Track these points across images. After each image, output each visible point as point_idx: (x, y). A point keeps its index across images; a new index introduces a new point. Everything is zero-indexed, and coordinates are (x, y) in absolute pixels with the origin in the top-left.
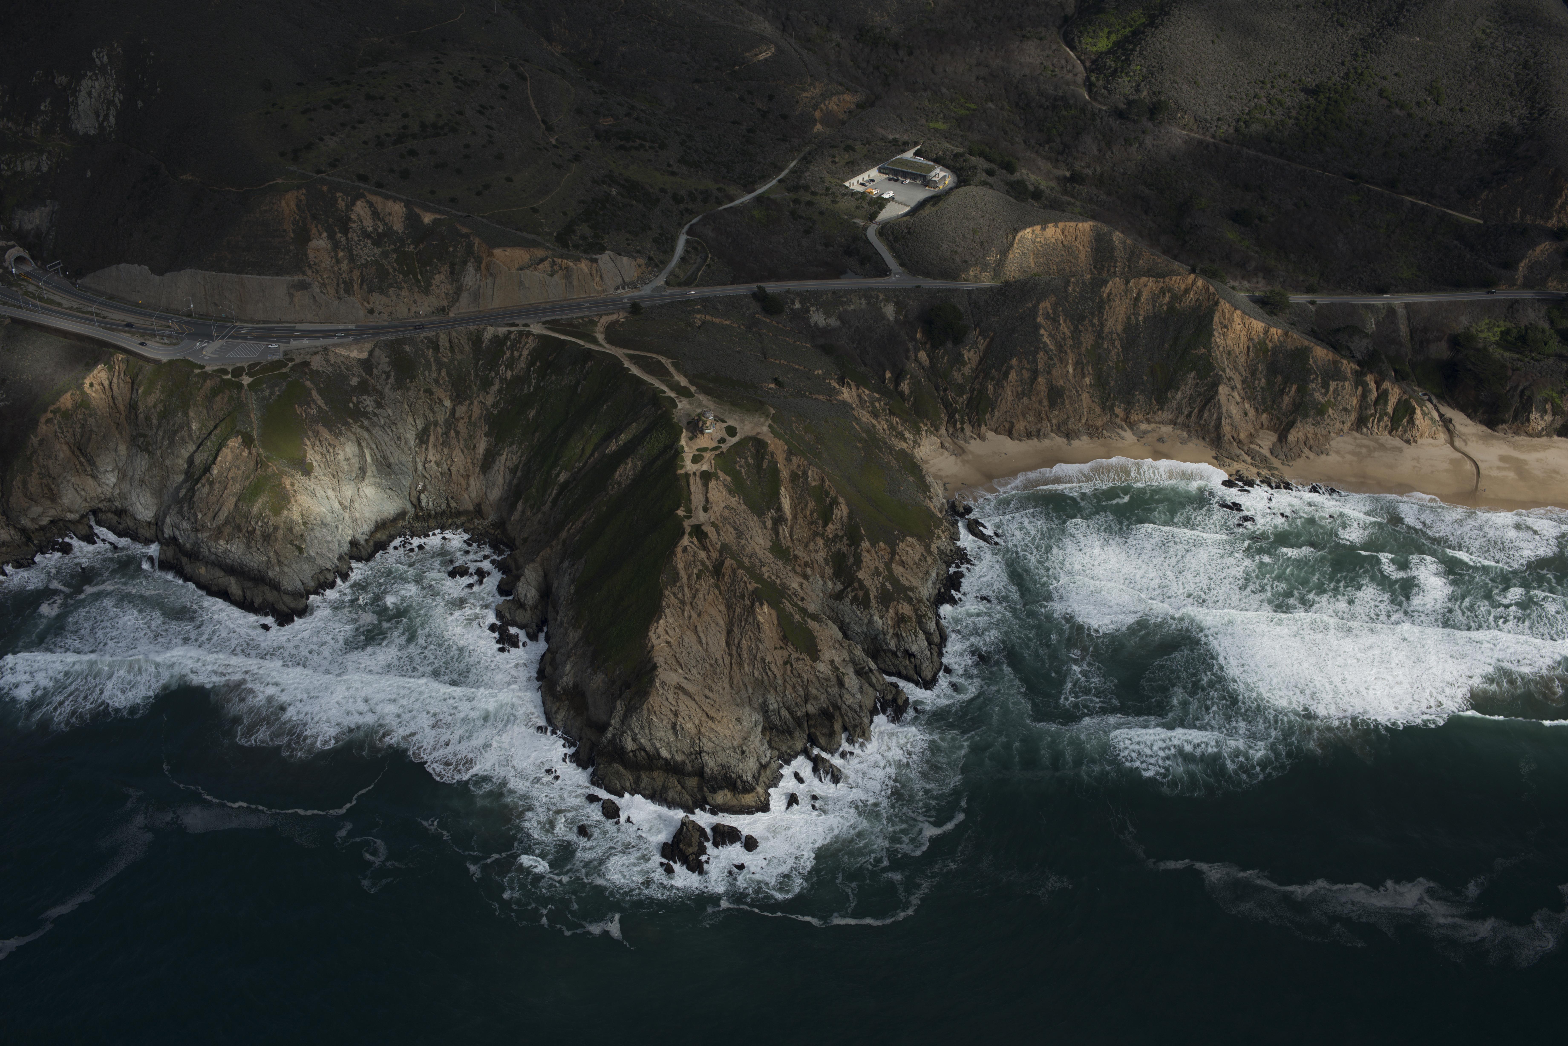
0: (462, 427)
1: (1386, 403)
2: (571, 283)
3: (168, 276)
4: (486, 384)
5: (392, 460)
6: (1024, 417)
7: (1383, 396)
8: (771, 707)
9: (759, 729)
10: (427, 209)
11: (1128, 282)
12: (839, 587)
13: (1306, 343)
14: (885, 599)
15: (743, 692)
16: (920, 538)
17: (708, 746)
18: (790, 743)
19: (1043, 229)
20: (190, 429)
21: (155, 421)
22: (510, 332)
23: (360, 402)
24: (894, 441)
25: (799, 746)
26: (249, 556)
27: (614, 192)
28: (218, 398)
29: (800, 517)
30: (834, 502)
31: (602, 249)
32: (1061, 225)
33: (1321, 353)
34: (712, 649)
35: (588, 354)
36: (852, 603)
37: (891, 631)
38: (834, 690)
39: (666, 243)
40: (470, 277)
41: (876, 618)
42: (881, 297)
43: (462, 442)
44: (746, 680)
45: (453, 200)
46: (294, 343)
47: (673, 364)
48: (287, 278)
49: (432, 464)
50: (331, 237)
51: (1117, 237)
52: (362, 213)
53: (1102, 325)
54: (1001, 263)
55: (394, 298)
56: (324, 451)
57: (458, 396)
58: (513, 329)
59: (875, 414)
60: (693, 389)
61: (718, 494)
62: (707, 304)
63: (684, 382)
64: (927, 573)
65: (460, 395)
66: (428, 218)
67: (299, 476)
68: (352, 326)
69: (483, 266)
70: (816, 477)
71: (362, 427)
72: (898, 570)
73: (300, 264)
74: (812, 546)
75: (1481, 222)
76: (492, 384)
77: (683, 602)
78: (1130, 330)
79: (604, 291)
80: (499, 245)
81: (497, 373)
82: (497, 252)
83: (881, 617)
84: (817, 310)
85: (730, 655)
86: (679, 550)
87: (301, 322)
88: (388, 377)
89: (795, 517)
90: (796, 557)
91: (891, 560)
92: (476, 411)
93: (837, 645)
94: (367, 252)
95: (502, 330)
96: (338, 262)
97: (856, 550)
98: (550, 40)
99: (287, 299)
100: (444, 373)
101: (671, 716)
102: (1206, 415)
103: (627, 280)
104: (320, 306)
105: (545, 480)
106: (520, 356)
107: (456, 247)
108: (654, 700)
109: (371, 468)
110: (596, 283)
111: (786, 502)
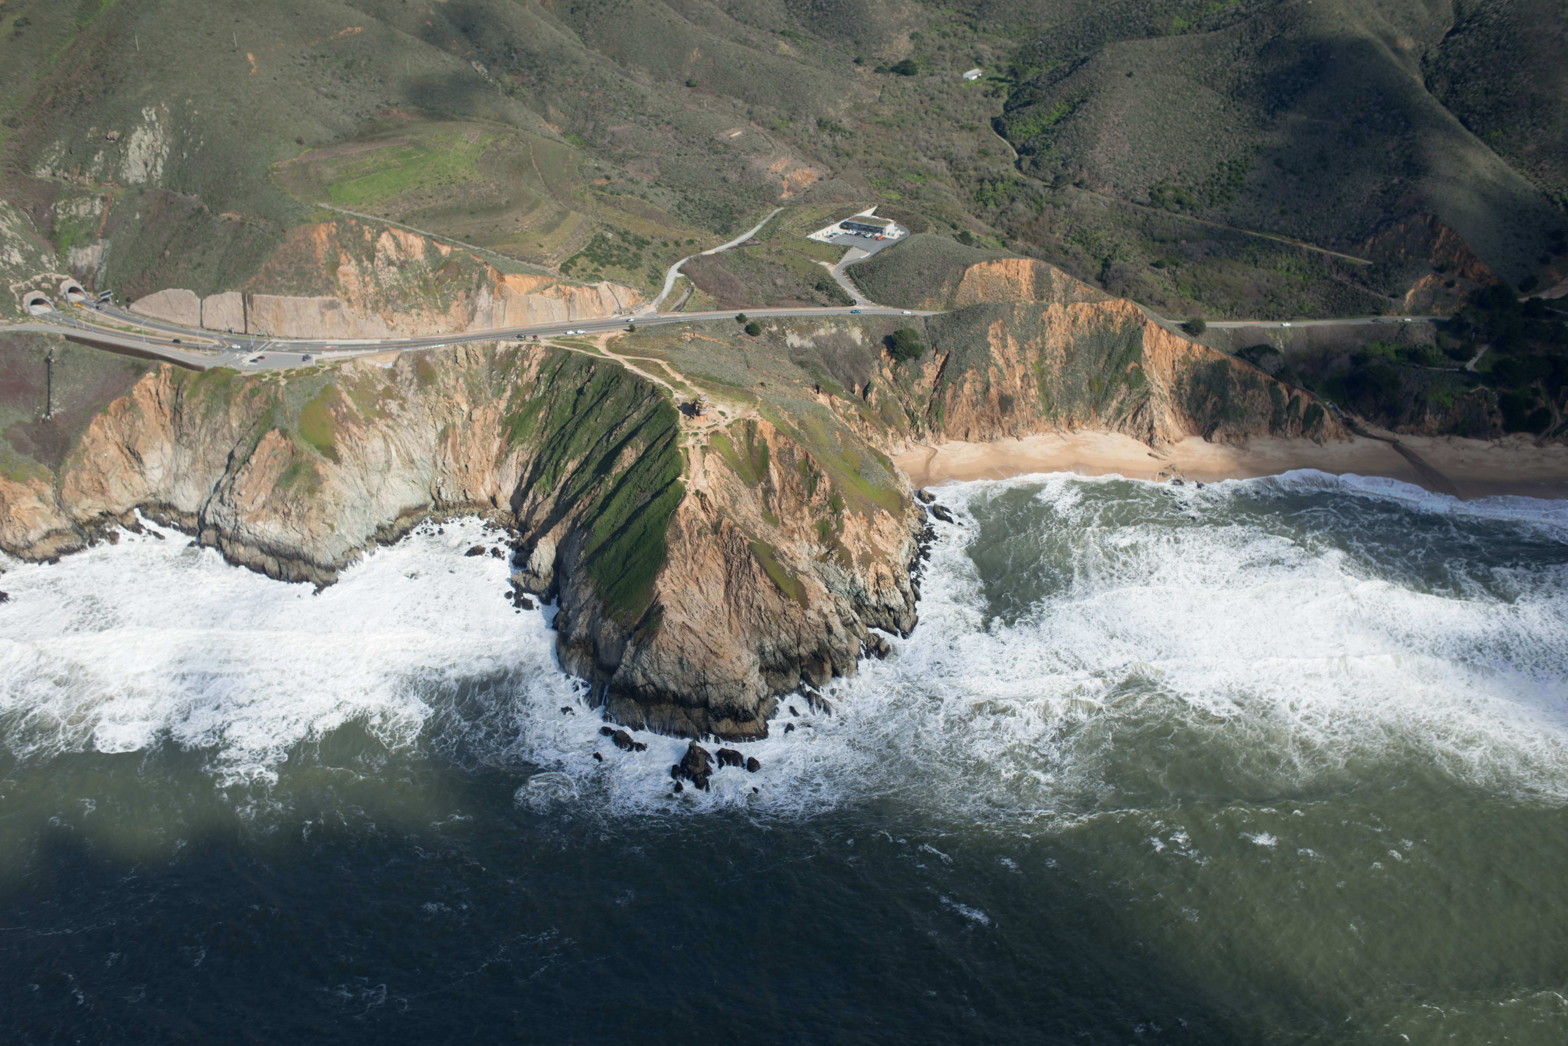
0: (477, 428)
1: (1298, 407)
2: (573, 307)
3: (210, 298)
4: (500, 392)
5: (415, 456)
6: (978, 422)
7: (1295, 401)
8: (767, 649)
9: (757, 668)
10: (444, 243)
11: (1066, 307)
12: (824, 550)
13: (1225, 357)
14: (866, 560)
15: (742, 635)
16: (894, 513)
17: (712, 678)
18: (785, 681)
19: (989, 265)
20: (231, 427)
21: (198, 421)
22: (520, 346)
23: (386, 405)
25: (793, 683)
26: (286, 535)
27: (610, 235)
28: (256, 399)
29: (787, 488)
30: (818, 476)
31: (601, 279)
32: (1004, 261)
33: (1239, 365)
34: (712, 598)
35: (592, 362)
36: (836, 564)
37: (872, 588)
38: (824, 636)
39: (656, 279)
40: (484, 299)
41: (858, 577)
42: (849, 322)
43: (477, 441)
44: (744, 626)
45: (466, 235)
46: (325, 355)
47: (669, 364)
48: (318, 298)
49: (451, 460)
50: (360, 262)
51: (1055, 272)
52: (386, 243)
53: (1044, 343)
54: (953, 294)
55: (415, 317)
56: (354, 445)
57: (474, 402)
58: (523, 343)
59: (847, 417)
60: (687, 382)
61: (714, 465)
62: (695, 325)
63: (679, 378)
64: (901, 542)
65: (475, 399)
66: (445, 250)
67: (331, 463)
68: (378, 342)
69: (496, 290)
70: (801, 454)
71: (387, 426)
72: (877, 537)
73: (330, 286)
74: (798, 515)
75: (1370, 263)
76: (504, 391)
77: (685, 557)
78: (1069, 348)
79: (603, 314)
80: (509, 273)
81: (509, 381)
82: (508, 278)
83: (863, 576)
84: (793, 333)
85: (730, 604)
86: (681, 509)
87: (332, 338)
88: (411, 384)
89: (783, 489)
90: (784, 524)
91: (870, 528)
92: (491, 414)
93: (825, 597)
94: (391, 277)
95: (514, 344)
96: (365, 285)
97: (838, 517)
98: (547, 119)
99: (319, 317)
100: (461, 380)
101: (678, 651)
102: (1139, 418)
103: (623, 306)
104: (348, 324)
105: (555, 470)
106: (530, 365)
107: (470, 275)
108: (662, 638)
109: (396, 462)
110: (595, 309)
111: (774, 476)
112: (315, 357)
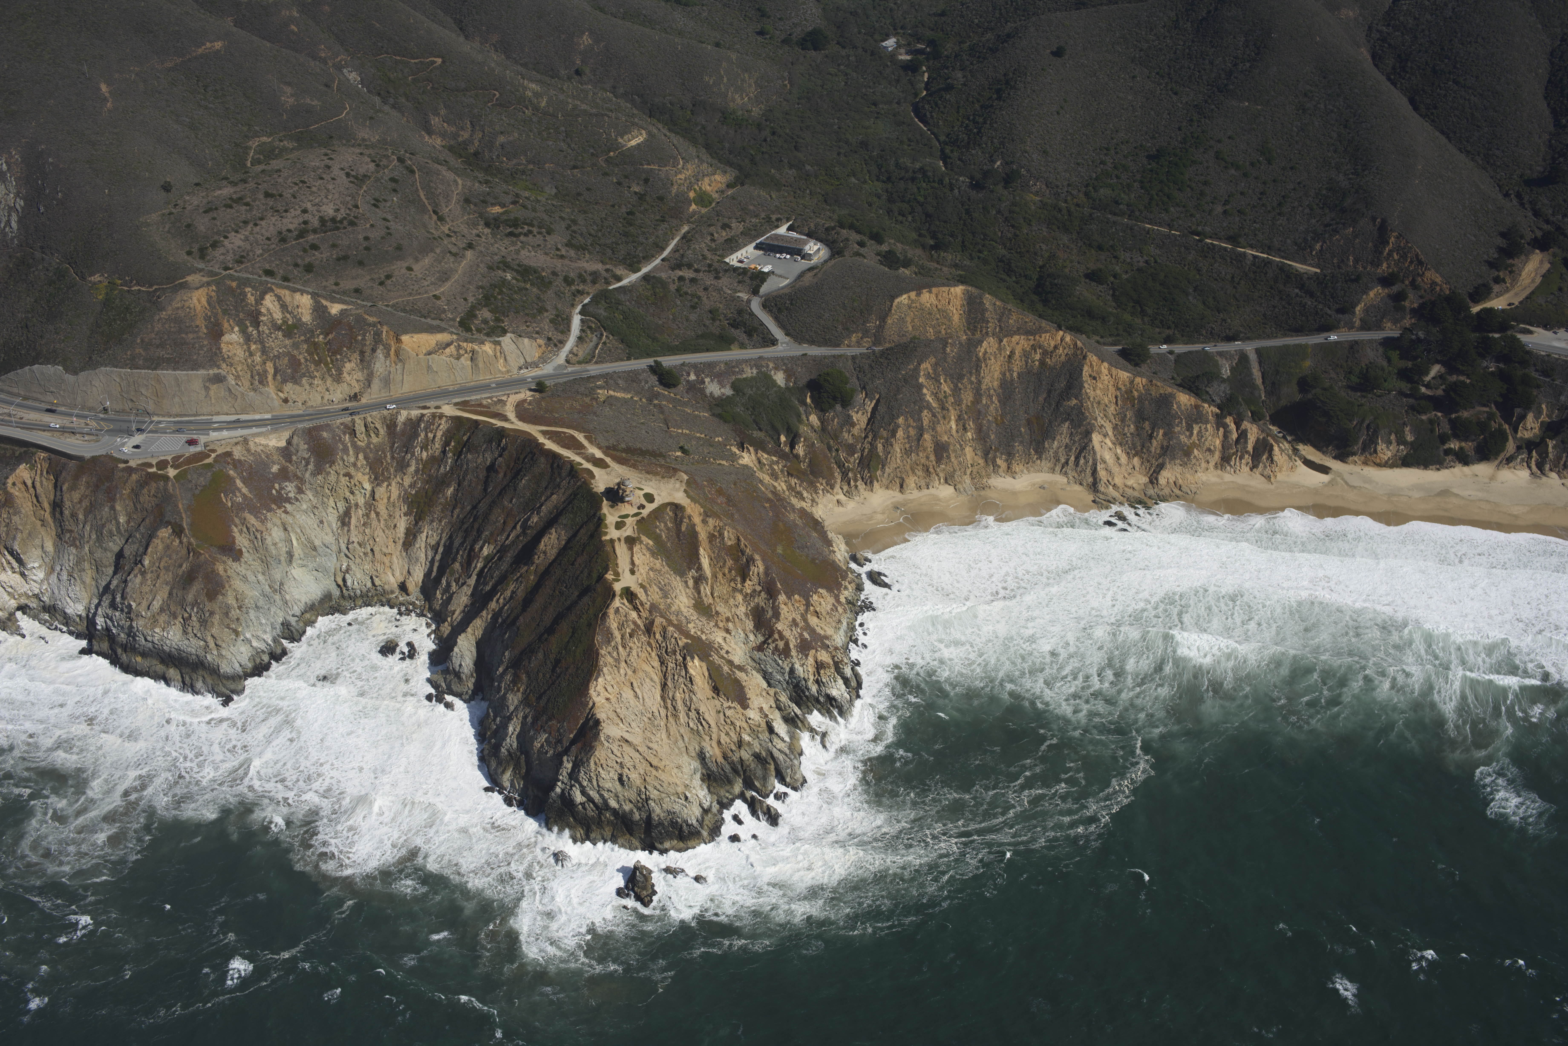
0: (382, 507)
1: (1246, 442)
2: (476, 365)
3: (83, 375)
4: (402, 466)
5: (317, 543)
6: (913, 471)
7: (1243, 436)
8: (708, 754)
9: (699, 776)
10: (333, 300)
11: (1001, 341)
12: (761, 639)
13: (1169, 390)
14: (804, 647)
15: (680, 743)
16: (830, 590)
17: (654, 794)
18: (727, 788)
19: (918, 295)
20: (118, 523)
21: (81, 517)
22: (423, 415)
23: (282, 488)
24: (794, 501)
25: (736, 790)
26: (186, 642)
27: (509, 277)
28: (145, 491)
29: (720, 576)
30: (750, 560)
31: (504, 332)
32: (934, 290)
33: (1184, 399)
34: (648, 702)
35: (501, 433)
36: (773, 654)
37: (812, 678)
38: (765, 736)
39: (562, 323)
40: (380, 364)
41: (797, 666)
42: (771, 365)
43: (382, 522)
44: (682, 731)
45: (357, 291)
46: (214, 435)
47: (586, 437)
48: (202, 372)
49: (356, 544)
50: (243, 331)
51: (988, 300)
52: (271, 306)
53: (980, 382)
54: (881, 328)
55: (307, 387)
56: (252, 537)
57: (376, 479)
58: (425, 412)
59: (774, 476)
60: (608, 460)
61: (642, 557)
62: (609, 379)
63: (599, 454)
64: (840, 621)
65: (378, 477)
66: (335, 309)
67: (230, 562)
68: (268, 416)
69: (392, 352)
70: (732, 537)
71: (286, 512)
72: (813, 621)
73: (214, 357)
74: (731, 602)
75: (1318, 271)
76: (408, 465)
77: (617, 660)
78: (1006, 385)
79: (508, 371)
80: (406, 332)
81: (413, 454)
82: (405, 338)
83: (802, 665)
84: (712, 381)
85: (667, 708)
86: (611, 611)
87: (218, 414)
88: (307, 464)
89: (715, 576)
90: (717, 613)
91: (807, 611)
92: (395, 491)
93: (764, 693)
94: (278, 343)
95: (415, 413)
96: (251, 354)
97: (773, 603)
98: (430, 133)
99: (203, 392)
100: (361, 456)
101: (618, 767)
102: (1082, 461)
103: (529, 360)
104: (236, 398)
105: (469, 555)
106: (434, 437)
107: (364, 335)
108: (600, 753)
109: (298, 551)
110: (500, 364)
111: (705, 562)
112: (203, 439)
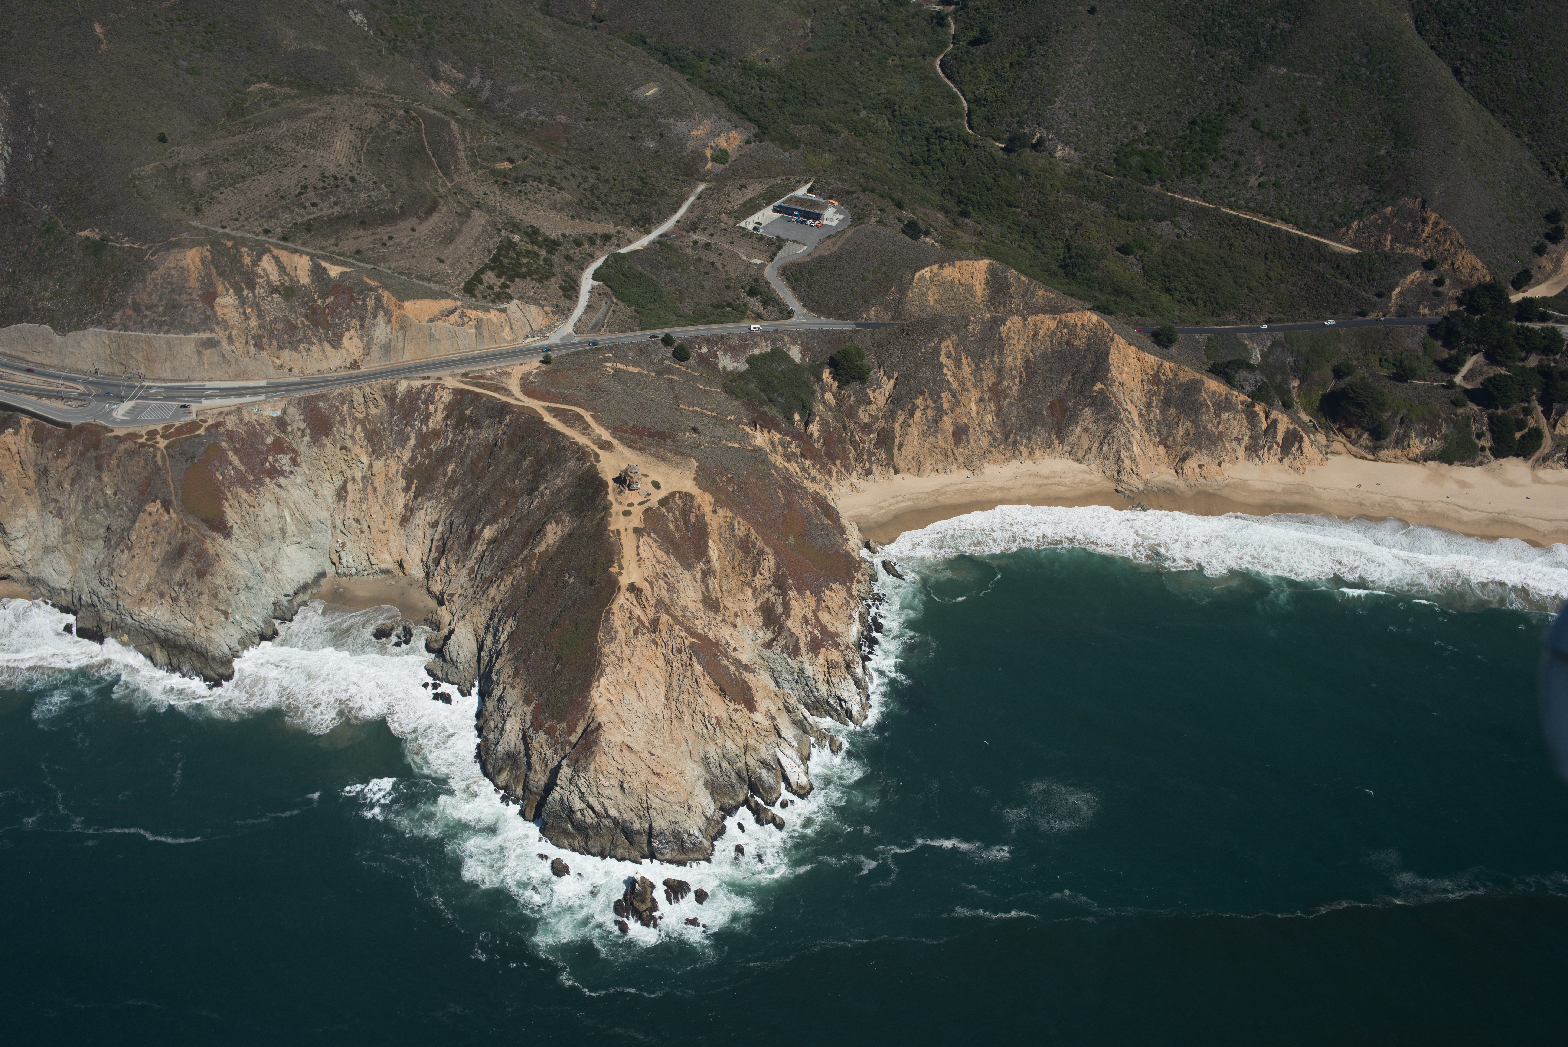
0: (379, 482)
1: (1275, 432)
2: (481, 334)
3: (72, 336)
4: (403, 440)
5: (312, 518)
6: (931, 455)
7: (1273, 425)
8: (712, 760)
9: (702, 781)
10: (333, 262)
11: (1025, 319)
12: (769, 636)
13: (1198, 376)
14: (815, 646)
15: (684, 747)
16: (843, 583)
17: (655, 802)
18: (732, 795)
19: (941, 267)
20: (105, 494)
22: (424, 386)
23: (276, 461)
24: (807, 483)
25: (741, 798)
26: (174, 622)
27: (517, 238)
28: (133, 464)
29: (729, 569)
30: (762, 553)
31: (511, 298)
32: (957, 263)
33: (1213, 385)
34: (652, 704)
35: (505, 408)
36: (782, 652)
37: (821, 678)
38: (772, 740)
39: (570, 289)
40: (381, 331)
41: (806, 665)
42: (786, 339)
43: (380, 497)
44: (686, 734)
45: (358, 252)
46: (206, 403)
47: (592, 416)
48: (195, 336)
49: (351, 521)
50: (238, 293)
51: (1012, 275)
52: (267, 267)
53: (1002, 362)
54: (901, 302)
55: (305, 354)
56: (244, 512)
57: (374, 452)
58: (426, 382)
59: (787, 457)
60: (615, 442)
61: (649, 549)
62: (618, 351)
63: (605, 435)
64: (851, 617)
65: (376, 450)
66: (334, 271)
67: (220, 539)
68: (263, 383)
69: (393, 319)
70: (743, 528)
71: (280, 486)
72: (824, 617)
73: (209, 320)
74: (740, 596)
75: (1355, 251)
76: (408, 438)
77: (621, 661)
78: (1029, 366)
79: (513, 340)
80: (409, 298)
81: (412, 428)
82: (408, 304)
83: (812, 665)
84: (725, 354)
85: (670, 710)
86: (615, 607)
87: (211, 379)
88: (303, 435)
89: (724, 569)
90: (726, 608)
91: (818, 606)
92: (394, 466)
93: (772, 695)
94: (275, 306)
95: (417, 384)
96: (248, 318)
97: (784, 599)
98: (437, 80)
99: (196, 356)
100: (359, 428)
101: (619, 774)
102: (1106, 447)
103: (535, 328)
104: (229, 363)
105: (470, 536)
106: (436, 410)
107: (364, 300)
108: (600, 760)
109: (291, 526)
110: (505, 334)
111: (714, 552)
112: (194, 407)
